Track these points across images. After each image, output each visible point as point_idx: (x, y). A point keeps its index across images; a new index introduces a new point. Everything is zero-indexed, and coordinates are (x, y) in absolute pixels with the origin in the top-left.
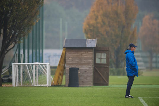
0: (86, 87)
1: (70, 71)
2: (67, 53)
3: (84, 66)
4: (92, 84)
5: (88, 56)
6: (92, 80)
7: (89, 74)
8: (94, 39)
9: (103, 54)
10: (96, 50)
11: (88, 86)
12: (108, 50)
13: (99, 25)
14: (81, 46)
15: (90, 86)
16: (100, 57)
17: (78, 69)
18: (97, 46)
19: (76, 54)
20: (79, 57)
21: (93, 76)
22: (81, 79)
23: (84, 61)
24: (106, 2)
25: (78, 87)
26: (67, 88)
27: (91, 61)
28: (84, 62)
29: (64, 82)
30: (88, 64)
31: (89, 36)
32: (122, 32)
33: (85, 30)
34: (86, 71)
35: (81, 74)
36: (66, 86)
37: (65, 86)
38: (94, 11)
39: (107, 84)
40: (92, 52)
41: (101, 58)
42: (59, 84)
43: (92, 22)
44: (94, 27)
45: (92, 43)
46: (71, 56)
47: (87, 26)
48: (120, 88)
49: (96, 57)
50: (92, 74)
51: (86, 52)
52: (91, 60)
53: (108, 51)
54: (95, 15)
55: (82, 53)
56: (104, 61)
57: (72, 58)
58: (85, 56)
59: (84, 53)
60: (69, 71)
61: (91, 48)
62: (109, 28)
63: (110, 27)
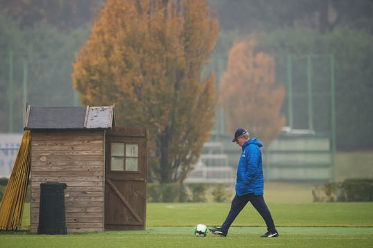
0: (86, 233)
1: (42, 193)
2: (35, 144)
3: (79, 178)
4: (101, 225)
5: (90, 153)
6: (102, 216)
7: (93, 199)
8: (105, 107)
9: (129, 147)
10: (110, 136)
11: (91, 230)
12: (143, 135)
13: (115, 70)
14: (71, 126)
15: (96, 232)
16: (122, 155)
17: (65, 186)
18: (113, 124)
19: (57, 148)
20: (66, 154)
21: (102, 205)
22: (72, 211)
23: (81, 164)
24: (133, 8)
25: (65, 233)
26: (35, 237)
27: (99, 164)
28: (81, 167)
29: (26, 222)
30: (90, 173)
31: (89, 97)
32: (176, 87)
33: (79, 81)
34: (85, 193)
35: (72, 199)
36: (33, 231)
37: (28, 232)
38: (101, 33)
39: (141, 226)
40: (101, 142)
41: (125, 158)
42: (12, 226)
43: (98, 61)
44: (101, 74)
45: (100, 118)
46: (46, 152)
47: (84, 72)
48: (176, 235)
49: (113, 154)
50: (102, 199)
51: (86, 142)
52: (97, 163)
53: (143, 137)
54: (104, 42)
55: (75, 143)
56: (132, 165)
57: (46, 156)
58: (84, 153)
59: (80, 143)
60: (39, 191)
61: (99, 131)
62: (141, 77)
63: (144, 73)
